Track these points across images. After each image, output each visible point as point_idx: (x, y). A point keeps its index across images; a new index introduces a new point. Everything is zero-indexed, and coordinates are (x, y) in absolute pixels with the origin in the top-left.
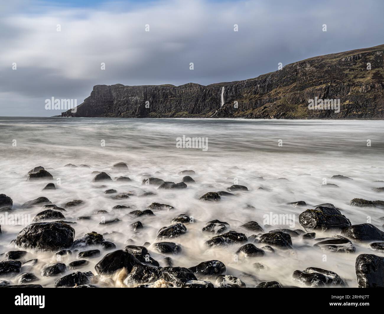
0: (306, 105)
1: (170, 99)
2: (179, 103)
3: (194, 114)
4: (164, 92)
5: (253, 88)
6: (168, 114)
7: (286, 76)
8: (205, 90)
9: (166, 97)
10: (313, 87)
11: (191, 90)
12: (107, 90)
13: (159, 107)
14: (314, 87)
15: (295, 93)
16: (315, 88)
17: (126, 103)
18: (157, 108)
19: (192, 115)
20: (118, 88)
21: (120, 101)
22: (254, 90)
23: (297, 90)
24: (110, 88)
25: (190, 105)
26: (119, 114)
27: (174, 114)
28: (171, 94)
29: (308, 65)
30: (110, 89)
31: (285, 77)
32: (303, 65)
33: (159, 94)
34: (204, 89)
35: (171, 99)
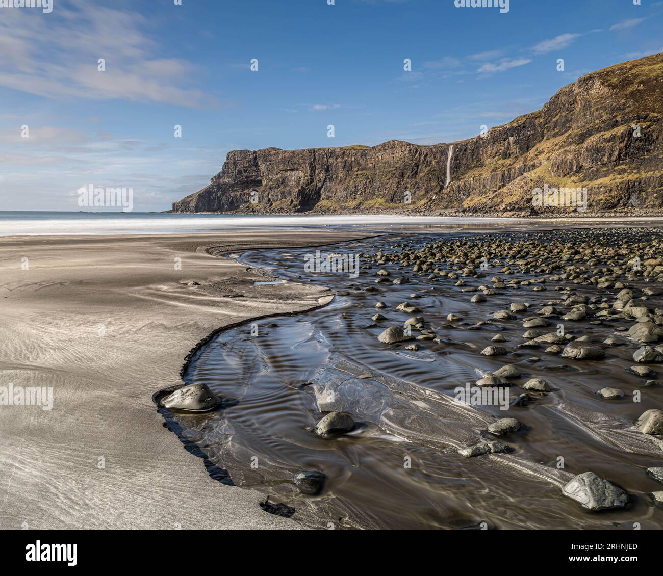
0: (582, 179)
1: (356, 173)
2: (370, 182)
3: (395, 203)
4: (345, 161)
5: (502, 144)
6: (350, 203)
7: (559, 114)
8: (417, 155)
9: (348, 171)
10: (599, 135)
11: (394, 156)
12: (250, 161)
13: (336, 189)
14: (602, 133)
15: (566, 151)
16: (603, 135)
17: (282, 183)
18: (332, 192)
19: (391, 205)
20: (269, 155)
21: (272, 179)
22: (503, 148)
23: (570, 144)
24: (256, 156)
25: (388, 185)
26: (269, 205)
27: (360, 203)
28: (359, 164)
29: (597, 83)
30: (255, 158)
31: (558, 117)
32: (587, 85)
33: (337, 164)
34: (416, 152)
35: (357, 175)
